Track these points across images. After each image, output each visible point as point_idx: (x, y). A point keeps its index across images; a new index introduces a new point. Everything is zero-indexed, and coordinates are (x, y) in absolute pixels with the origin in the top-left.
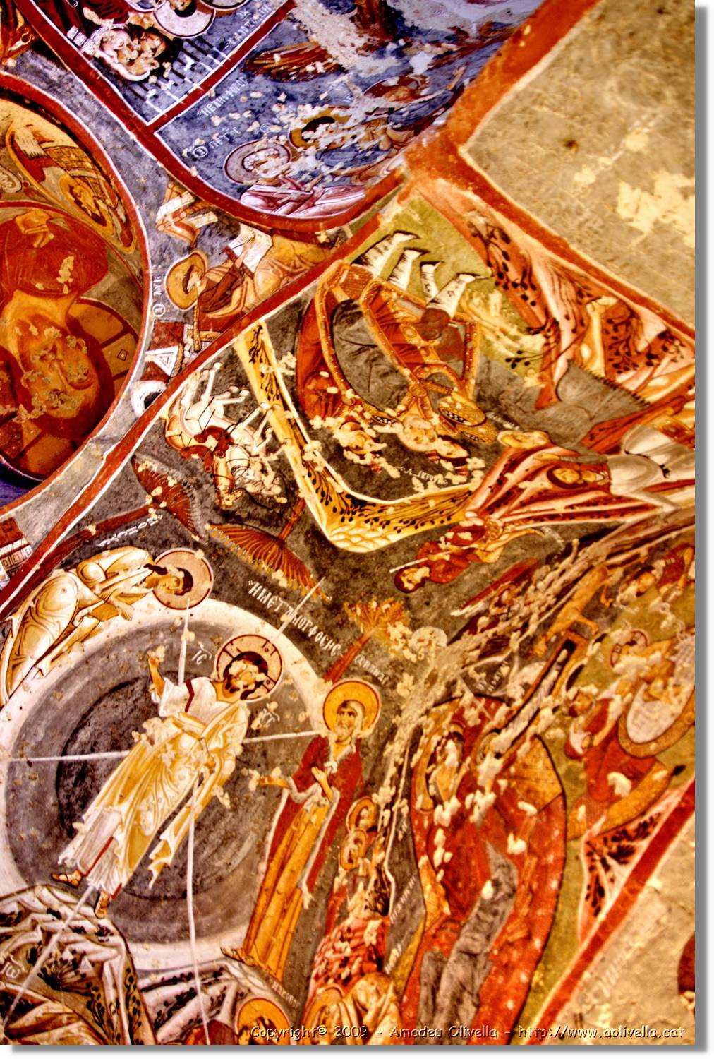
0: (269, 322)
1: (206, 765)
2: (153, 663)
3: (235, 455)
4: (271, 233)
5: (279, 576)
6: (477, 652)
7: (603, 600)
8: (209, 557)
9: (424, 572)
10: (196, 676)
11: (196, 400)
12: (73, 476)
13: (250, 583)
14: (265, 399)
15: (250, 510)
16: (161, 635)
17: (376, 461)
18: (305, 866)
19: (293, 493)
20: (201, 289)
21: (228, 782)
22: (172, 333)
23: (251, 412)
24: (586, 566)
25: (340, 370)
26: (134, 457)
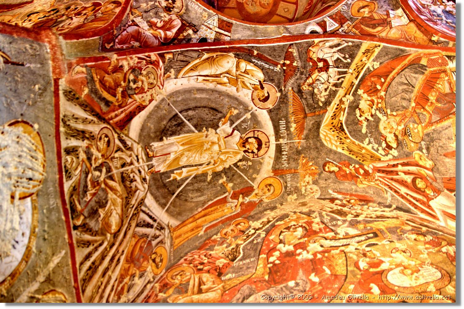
0: (384, 47)
1: (214, 161)
2: (231, 113)
3: (324, 76)
5: (294, 125)
6: (331, 210)
7: (398, 231)
8: (280, 98)
9: (336, 169)
10: (238, 130)
11: (331, 47)
12: (266, 30)
13: (283, 119)
14: (353, 69)
15: (308, 97)
16: (241, 107)
17: (364, 122)
18: (210, 222)
19: (326, 105)
20: (366, 15)
21: (215, 173)
22: (341, 19)
23: (344, 68)
25: (390, 84)
26: (292, 44)
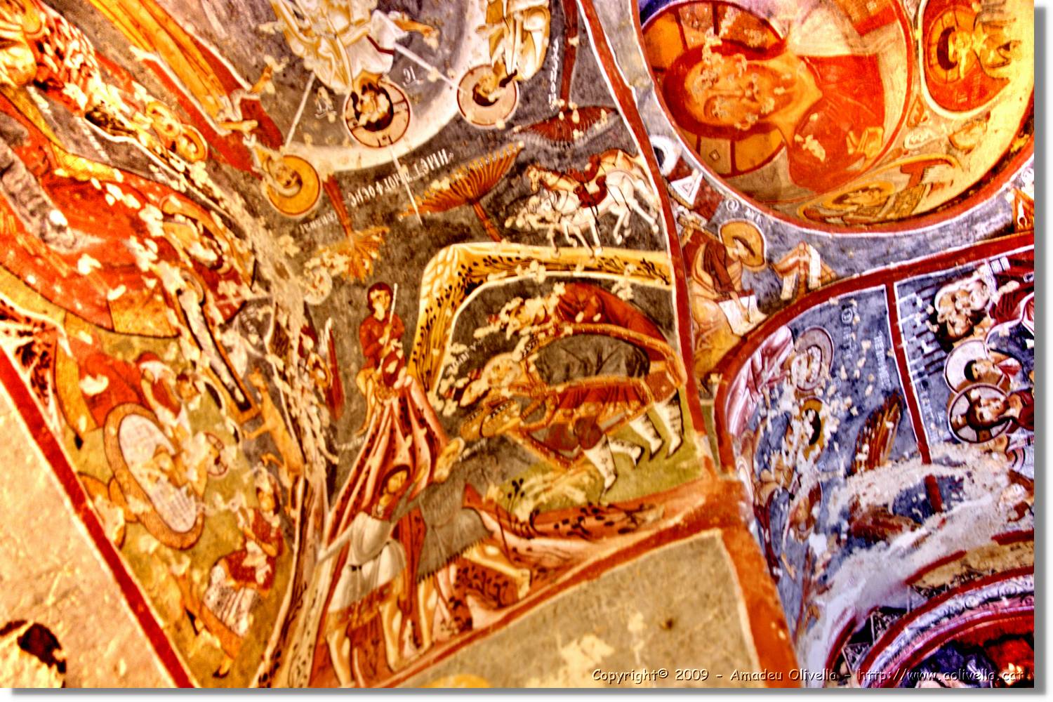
0: (668, 294)
1: (310, 28)
2: (427, 31)
3: (570, 202)
4: (744, 338)
5: (443, 184)
7: (271, 456)
8: (494, 132)
9: (380, 314)
10: (395, 62)
11: (636, 194)
12: (630, 50)
13: (451, 155)
14: (604, 255)
15: (516, 191)
16: (447, 51)
17: (498, 323)
18: (172, 68)
19: (510, 235)
20: (730, 251)
21: (284, 40)
22: (706, 205)
24: (309, 457)
25: (594, 333)
26: (617, 112)
